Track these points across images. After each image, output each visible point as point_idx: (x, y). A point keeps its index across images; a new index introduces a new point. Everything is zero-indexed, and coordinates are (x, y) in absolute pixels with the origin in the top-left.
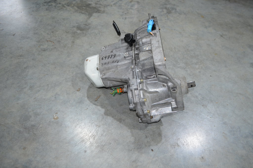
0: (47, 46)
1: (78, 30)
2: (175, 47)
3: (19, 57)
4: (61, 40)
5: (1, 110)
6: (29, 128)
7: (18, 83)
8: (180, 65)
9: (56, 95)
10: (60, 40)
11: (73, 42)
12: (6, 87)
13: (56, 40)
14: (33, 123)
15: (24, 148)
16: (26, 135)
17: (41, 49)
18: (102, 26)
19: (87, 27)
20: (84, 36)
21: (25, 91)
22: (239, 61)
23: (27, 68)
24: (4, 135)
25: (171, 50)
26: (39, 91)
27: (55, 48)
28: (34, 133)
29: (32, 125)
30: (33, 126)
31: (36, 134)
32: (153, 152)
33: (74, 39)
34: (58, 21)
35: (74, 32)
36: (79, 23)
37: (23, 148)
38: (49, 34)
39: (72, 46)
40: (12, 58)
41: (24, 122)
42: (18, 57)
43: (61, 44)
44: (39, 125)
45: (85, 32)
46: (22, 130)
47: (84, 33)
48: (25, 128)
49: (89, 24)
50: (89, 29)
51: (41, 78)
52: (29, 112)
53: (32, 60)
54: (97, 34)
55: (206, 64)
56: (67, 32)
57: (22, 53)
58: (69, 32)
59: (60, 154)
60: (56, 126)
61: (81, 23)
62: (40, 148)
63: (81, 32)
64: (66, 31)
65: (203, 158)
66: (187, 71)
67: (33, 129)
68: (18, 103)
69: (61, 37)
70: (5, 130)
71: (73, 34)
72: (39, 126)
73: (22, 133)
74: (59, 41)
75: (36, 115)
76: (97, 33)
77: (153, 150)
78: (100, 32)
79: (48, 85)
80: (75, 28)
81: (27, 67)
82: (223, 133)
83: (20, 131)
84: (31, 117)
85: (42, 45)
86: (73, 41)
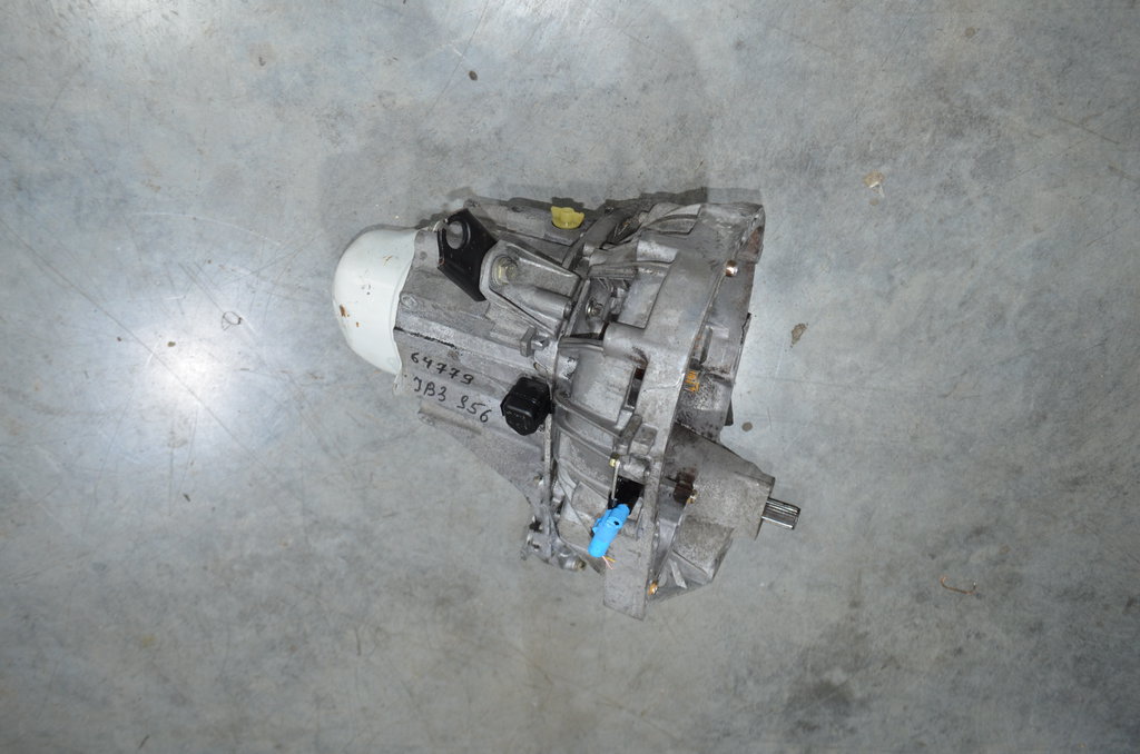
0: (974, 560)
1: (844, 685)
2: (359, 654)
3: (1081, 473)
4: (913, 610)
5: (1093, 192)
6: (971, 123)
7: (1056, 332)
8: (337, 541)
9: (891, 292)
10: (918, 605)
11: (854, 604)
12: (1100, 303)
13: (937, 606)
14: (959, 146)
15: (970, 33)
16: (975, 91)
17: (993, 537)
18: (728, 735)
19: (800, 714)
20: (808, 649)
21: (1021, 297)
22: (26, 617)
23: (1034, 417)
24: (1058, 82)
25: (378, 629)
26: (962, 304)
27: (933, 557)
28: (947, 100)
29: (963, 135)
30: (956, 134)
31: (940, 98)
32: (470, 69)
33: (854, 623)
34: (943, 732)
35: (858, 669)
36: (841, 732)
37: (974, 33)
38: (973, 636)
39: (859, 581)
40: (1112, 468)
41: (993, 146)
42: (1084, 477)
43: (910, 579)
44: (934, 141)
45: (810, 678)
46: (996, 112)
47: (813, 669)
48: (986, 118)
49: (793, 732)
50: (793, 703)
51: (965, 372)
52: (985, 195)
53: (1021, 468)
54: (751, 673)
55: (205, 568)
56: (890, 660)
57: (1071, 501)
58: (885, 666)
59: (834, 23)
60: (869, 143)
61: (834, 733)
62: (913, 42)
63: (826, 676)
64: (898, 668)
65: (261, 59)
66: (306, 511)
67: (954, 121)
68: (1036, 230)
69: (916, 625)
70: (1061, 104)
71: (862, 654)
72: (934, 132)
73: (993, 95)
74: (921, 597)
75: (951, 188)
76: (750, 684)
77: (468, 77)
78: (735, 687)
79: (932, 340)
80: (858, 694)
81: (1037, 426)
82: (159, 188)
83: (1002, 107)
84: (973, 175)
85: (996, 564)
86: (855, 611)
